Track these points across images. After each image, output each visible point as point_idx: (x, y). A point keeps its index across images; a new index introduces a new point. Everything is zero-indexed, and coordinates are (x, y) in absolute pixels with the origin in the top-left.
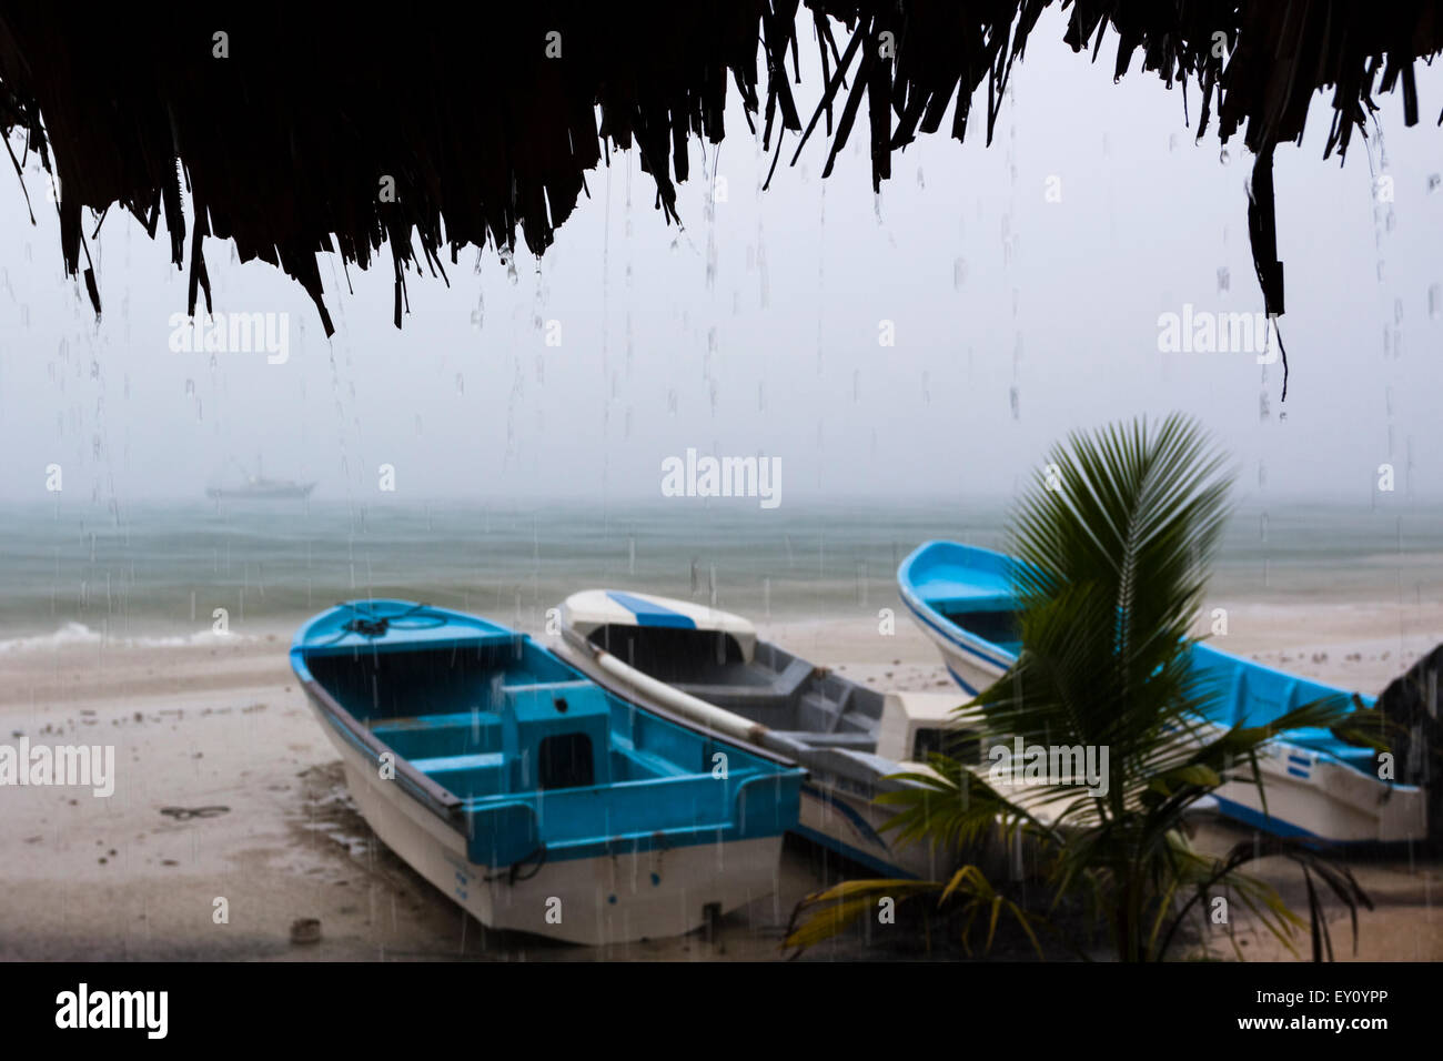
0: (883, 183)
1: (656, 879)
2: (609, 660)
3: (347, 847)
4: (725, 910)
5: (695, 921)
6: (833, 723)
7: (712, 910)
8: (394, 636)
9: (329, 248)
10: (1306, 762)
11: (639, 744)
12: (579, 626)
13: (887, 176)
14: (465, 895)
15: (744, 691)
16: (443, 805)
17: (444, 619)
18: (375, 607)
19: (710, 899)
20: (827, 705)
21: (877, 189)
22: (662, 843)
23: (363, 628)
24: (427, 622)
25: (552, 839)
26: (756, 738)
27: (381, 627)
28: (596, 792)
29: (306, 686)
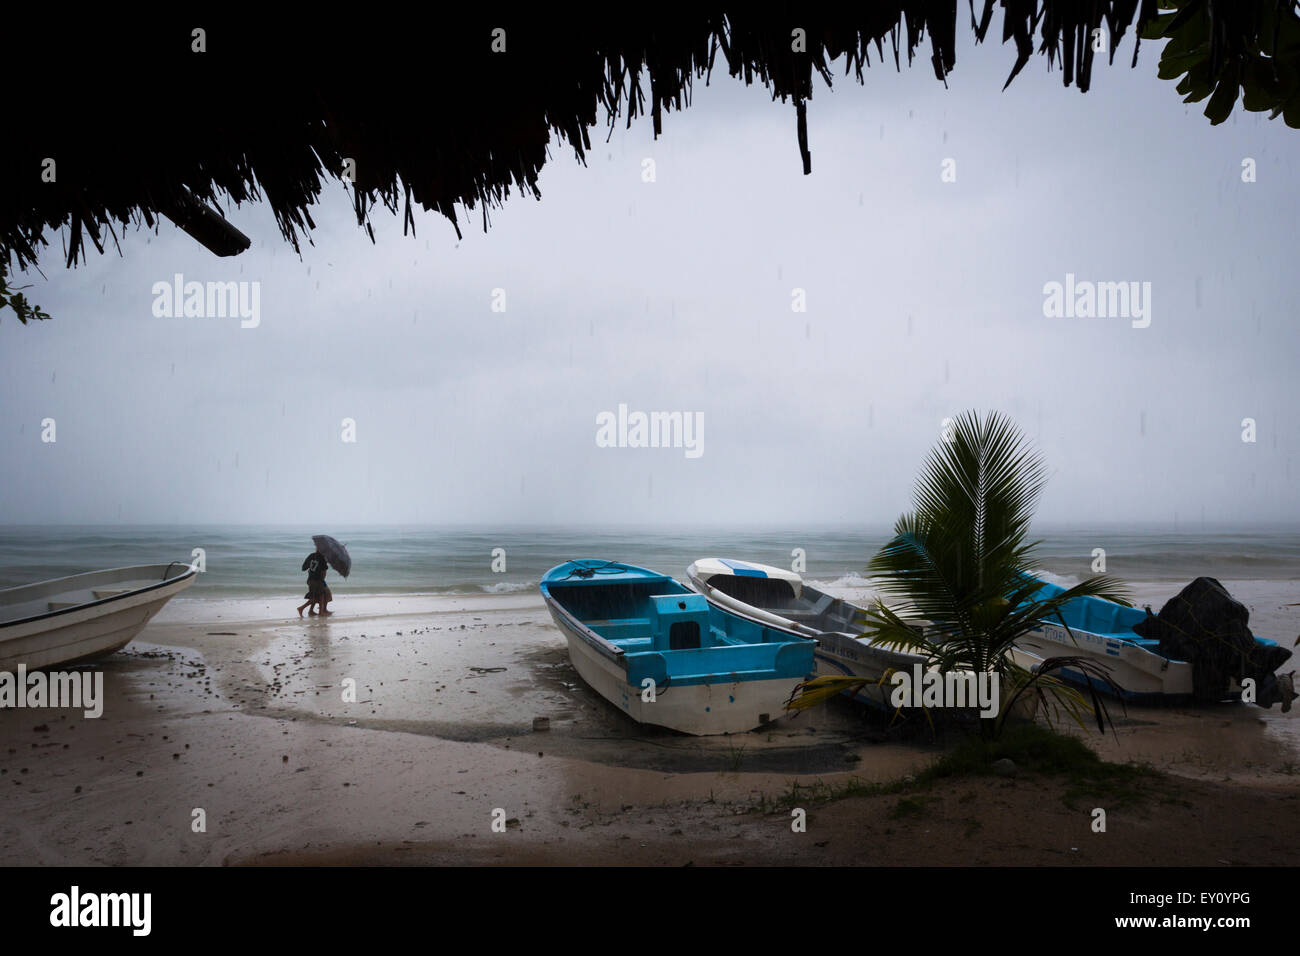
1: (732, 699)
2: (716, 592)
3: (568, 687)
4: (771, 719)
5: (756, 724)
6: (845, 628)
7: (764, 718)
8: (596, 577)
9: (459, 201)
10: (1117, 646)
11: (729, 633)
12: (700, 575)
13: (660, 133)
14: (627, 706)
15: (796, 612)
16: (614, 653)
17: (625, 569)
18: (587, 563)
19: (764, 712)
20: (841, 620)
21: (656, 138)
22: (735, 679)
23: (579, 573)
24: (615, 570)
25: (674, 675)
26: (794, 627)
27: (591, 573)
28: (700, 651)
29: (547, 600)
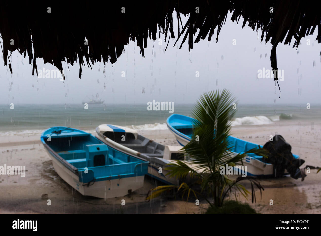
0: (191, 50)
1: (118, 185)
2: (108, 139)
3: (53, 178)
4: (132, 191)
5: (127, 193)
6: (154, 152)
7: (130, 191)
8: (62, 134)
9: (65, 61)
10: (249, 159)
11: (114, 156)
12: (101, 132)
13: (192, 48)
14: (78, 189)
15: (135, 145)
16: (74, 170)
17: (73, 130)
18: (58, 128)
19: (130, 189)
20: (153, 148)
21: (189, 51)
22: (120, 177)
23: (55, 132)
24: (69, 131)
25: (97, 177)
26: (138, 155)
27: (60, 132)
28: (106, 167)
29: (44, 145)
